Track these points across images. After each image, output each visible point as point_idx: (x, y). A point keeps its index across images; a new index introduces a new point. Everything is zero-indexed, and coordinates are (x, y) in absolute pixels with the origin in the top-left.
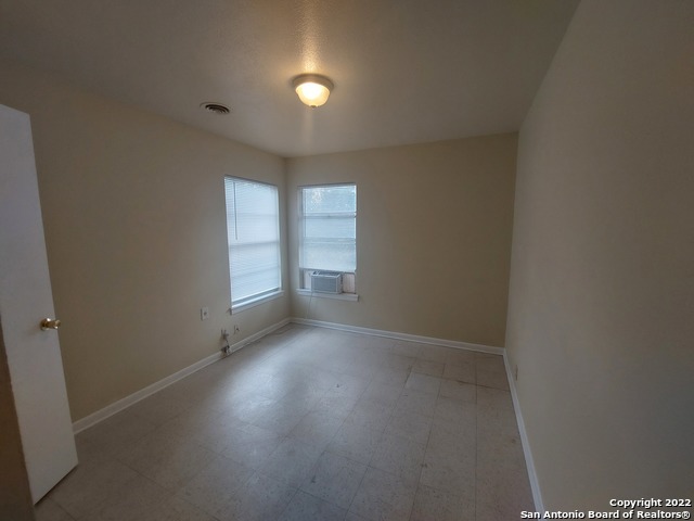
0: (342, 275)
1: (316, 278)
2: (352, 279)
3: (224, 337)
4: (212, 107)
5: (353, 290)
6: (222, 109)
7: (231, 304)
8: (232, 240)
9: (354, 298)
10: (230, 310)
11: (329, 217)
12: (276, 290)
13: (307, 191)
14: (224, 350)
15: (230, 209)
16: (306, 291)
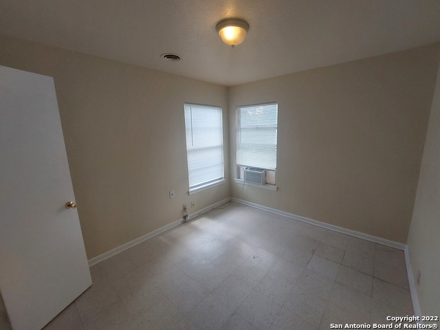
0: (266, 171)
1: (247, 172)
2: (273, 174)
3: (185, 209)
4: (169, 56)
5: (274, 183)
6: (175, 57)
7: (189, 188)
8: (189, 146)
9: (274, 188)
10: (188, 193)
11: (258, 128)
12: (221, 179)
13: (242, 110)
14: (185, 217)
15: (188, 125)
16: (240, 181)
